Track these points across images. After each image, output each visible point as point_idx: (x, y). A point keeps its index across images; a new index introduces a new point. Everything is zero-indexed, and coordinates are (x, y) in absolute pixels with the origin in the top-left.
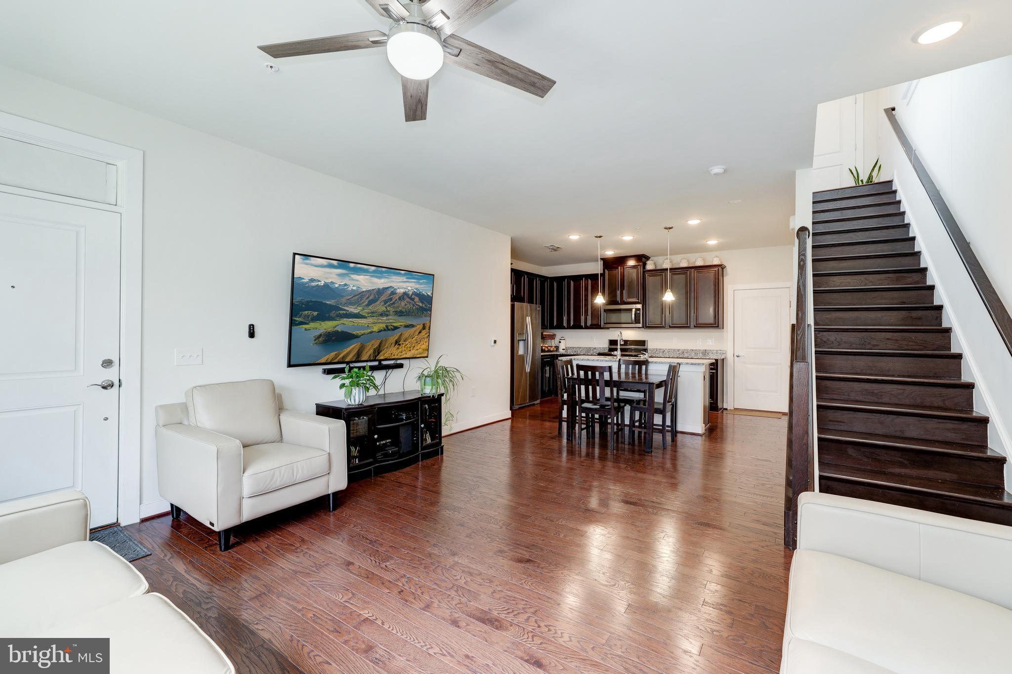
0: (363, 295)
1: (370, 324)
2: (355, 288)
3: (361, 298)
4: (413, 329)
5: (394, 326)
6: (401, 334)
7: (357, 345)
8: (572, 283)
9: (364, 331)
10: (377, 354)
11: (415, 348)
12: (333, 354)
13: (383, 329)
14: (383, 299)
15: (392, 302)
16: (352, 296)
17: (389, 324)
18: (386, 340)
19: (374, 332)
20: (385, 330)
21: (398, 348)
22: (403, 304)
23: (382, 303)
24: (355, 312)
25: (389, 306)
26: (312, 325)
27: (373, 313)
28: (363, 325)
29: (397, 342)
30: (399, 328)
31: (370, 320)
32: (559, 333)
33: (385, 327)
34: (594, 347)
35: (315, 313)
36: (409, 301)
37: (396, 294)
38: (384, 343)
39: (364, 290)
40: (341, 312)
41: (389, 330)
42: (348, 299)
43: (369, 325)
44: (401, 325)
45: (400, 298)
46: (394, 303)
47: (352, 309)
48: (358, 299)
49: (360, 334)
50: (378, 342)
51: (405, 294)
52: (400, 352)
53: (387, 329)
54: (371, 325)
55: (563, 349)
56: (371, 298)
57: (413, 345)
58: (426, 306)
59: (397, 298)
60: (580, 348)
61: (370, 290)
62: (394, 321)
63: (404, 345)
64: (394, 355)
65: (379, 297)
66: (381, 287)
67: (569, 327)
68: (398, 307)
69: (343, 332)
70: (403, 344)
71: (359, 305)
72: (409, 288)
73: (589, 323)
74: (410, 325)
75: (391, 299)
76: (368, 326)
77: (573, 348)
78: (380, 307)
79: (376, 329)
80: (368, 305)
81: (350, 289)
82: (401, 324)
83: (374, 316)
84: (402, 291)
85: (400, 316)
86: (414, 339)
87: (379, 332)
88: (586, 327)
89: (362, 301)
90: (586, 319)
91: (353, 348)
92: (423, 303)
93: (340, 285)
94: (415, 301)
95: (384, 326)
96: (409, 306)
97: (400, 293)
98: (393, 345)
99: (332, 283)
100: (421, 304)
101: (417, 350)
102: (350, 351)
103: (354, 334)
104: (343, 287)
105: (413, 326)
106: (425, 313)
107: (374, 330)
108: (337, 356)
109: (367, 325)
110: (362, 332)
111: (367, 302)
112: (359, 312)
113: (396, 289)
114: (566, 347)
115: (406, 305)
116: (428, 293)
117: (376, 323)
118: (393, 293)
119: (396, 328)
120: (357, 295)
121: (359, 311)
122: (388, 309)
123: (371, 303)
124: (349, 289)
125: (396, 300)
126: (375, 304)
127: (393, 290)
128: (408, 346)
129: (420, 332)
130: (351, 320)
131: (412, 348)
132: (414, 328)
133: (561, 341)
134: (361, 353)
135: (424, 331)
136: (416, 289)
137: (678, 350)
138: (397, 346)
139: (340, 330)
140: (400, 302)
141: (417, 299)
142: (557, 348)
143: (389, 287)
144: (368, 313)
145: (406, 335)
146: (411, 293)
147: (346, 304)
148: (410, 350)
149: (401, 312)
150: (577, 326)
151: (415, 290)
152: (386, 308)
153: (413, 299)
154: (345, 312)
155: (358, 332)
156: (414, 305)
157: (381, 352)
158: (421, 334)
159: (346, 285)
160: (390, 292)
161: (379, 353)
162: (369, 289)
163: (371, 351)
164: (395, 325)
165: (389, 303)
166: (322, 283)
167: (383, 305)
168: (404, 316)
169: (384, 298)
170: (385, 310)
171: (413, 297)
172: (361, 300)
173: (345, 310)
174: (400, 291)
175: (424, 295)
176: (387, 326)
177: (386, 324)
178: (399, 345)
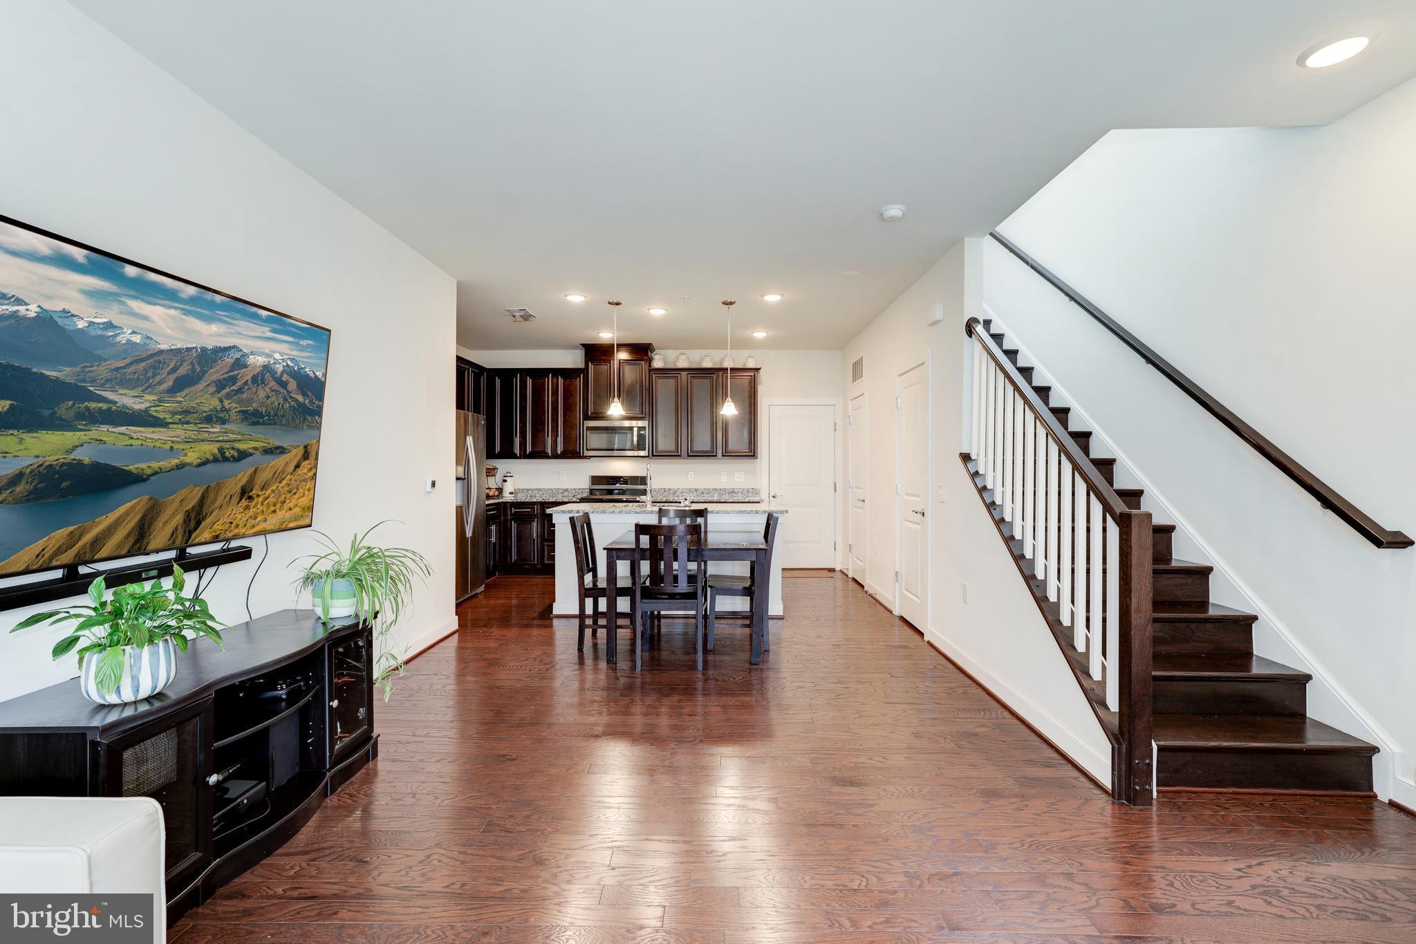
0: (160, 362)
1: (178, 443)
2: (137, 339)
3: (156, 368)
4: (283, 458)
5: (238, 451)
6: (255, 472)
7: (138, 503)
8: (529, 381)
9: (161, 463)
10: (192, 524)
11: (286, 506)
12: (62, 534)
13: (211, 458)
14: (214, 377)
15: (235, 387)
16: (127, 361)
17: (227, 445)
18: (219, 486)
19: (190, 464)
20: (216, 460)
21: (247, 508)
22: (262, 394)
23: (212, 389)
24: (137, 407)
25: (228, 396)
27: (186, 412)
28: (158, 444)
29: (244, 494)
30: (251, 454)
31: (179, 432)
32: (503, 466)
33: (216, 451)
34: (565, 487)
35: (4, 406)
36: (277, 387)
37: (246, 366)
38: (212, 495)
39: (164, 347)
40: (93, 405)
41: (226, 459)
42: (117, 369)
43: (176, 446)
44: (256, 449)
45: (255, 379)
46: (240, 391)
47: (128, 400)
48: (146, 371)
49: (149, 472)
50: (197, 493)
51: (267, 369)
52: (251, 517)
53: (221, 458)
54: (180, 446)
55: (511, 493)
56: (183, 371)
57: (282, 498)
58: (311, 402)
59: (249, 377)
60: (541, 490)
61: (179, 351)
62: (239, 437)
63: (261, 499)
64: (237, 526)
65: (204, 372)
67: (525, 456)
68: (250, 401)
69: (96, 466)
70: (258, 496)
71: (149, 389)
72: (277, 356)
73: (559, 450)
74: (277, 448)
75: (233, 380)
76: (172, 447)
77: (528, 490)
78: (205, 399)
79: (192, 457)
80: (173, 391)
81: (122, 339)
83: (187, 423)
84: (261, 360)
85: (254, 424)
86: (284, 482)
87: (200, 465)
88: (555, 456)
89: (158, 378)
90: (555, 442)
91: (127, 514)
92: (304, 394)
93: (91, 324)
94: (289, 388)
95: (213, 448)
96: (276, 401)
97: (255, 367)
98: (235, 499)
99: (67, 314)
100: (300, 398)
101: (290, 509)
102: (118, 519)
103: (129, 472)
104: (100, 332)
105: (281, 450)
106: (309, 418)
107: (187, 460)
109: (167, 447)
110: (155, 465)
111: (170, 383)
112: (147, 410)
113: (245, 355)
114: (515, 490)
115: (268, 397)
116: (317, 373)
117: (195, 441)
118: (240, 364)
119: (243, 455)
120: (143, 360)
121: (147, 405)
122: (226, 403)
123: (181, 384)
124: (118, 339)
125: (246, 383)
126: (193, 389)
127: (238, 355)
128: (271, 500)
129: (297, 466)
130: (123, 429)
131: (278, 506)
132: (285, 456)
133: (505, 478)
134: (150, 525)
135: (307, 462)
136: (292, 360)
137: (696, 490)
138: (244, 502)
139: (86, 460)
140: (254, 390)
141: (293, 385)
142: (500, 490)
143: (229, 348)
144: (174, 413)
145: (266, 474)
146: (279, 368)
147: (109, 383)
148: (274, 512)
149: (257, 414)
150: (538, 454)
151: (289, 363)
152: (221, 401)
153: (284, 385)
154: (104, 406)
155: (144, 466)
156: (285, 399)
157: (204, 519)
158: (299, 472)
159: (109, 325)
160: (231, 361)
161: (198, 523)
162: (179, 346)
163: (179, 518)
164: (242, 446)
165: (227, 390)
167: (213, 394)
168: (263, 424)
169: (215, 374)
170: (219, 408)
171: (285, 378)
172: (154, 375)
173: (105, 400)
174: (257, 361)
175: (307, 376)
176: (221, 450)
177: (218, 445)
178: (250, 498)
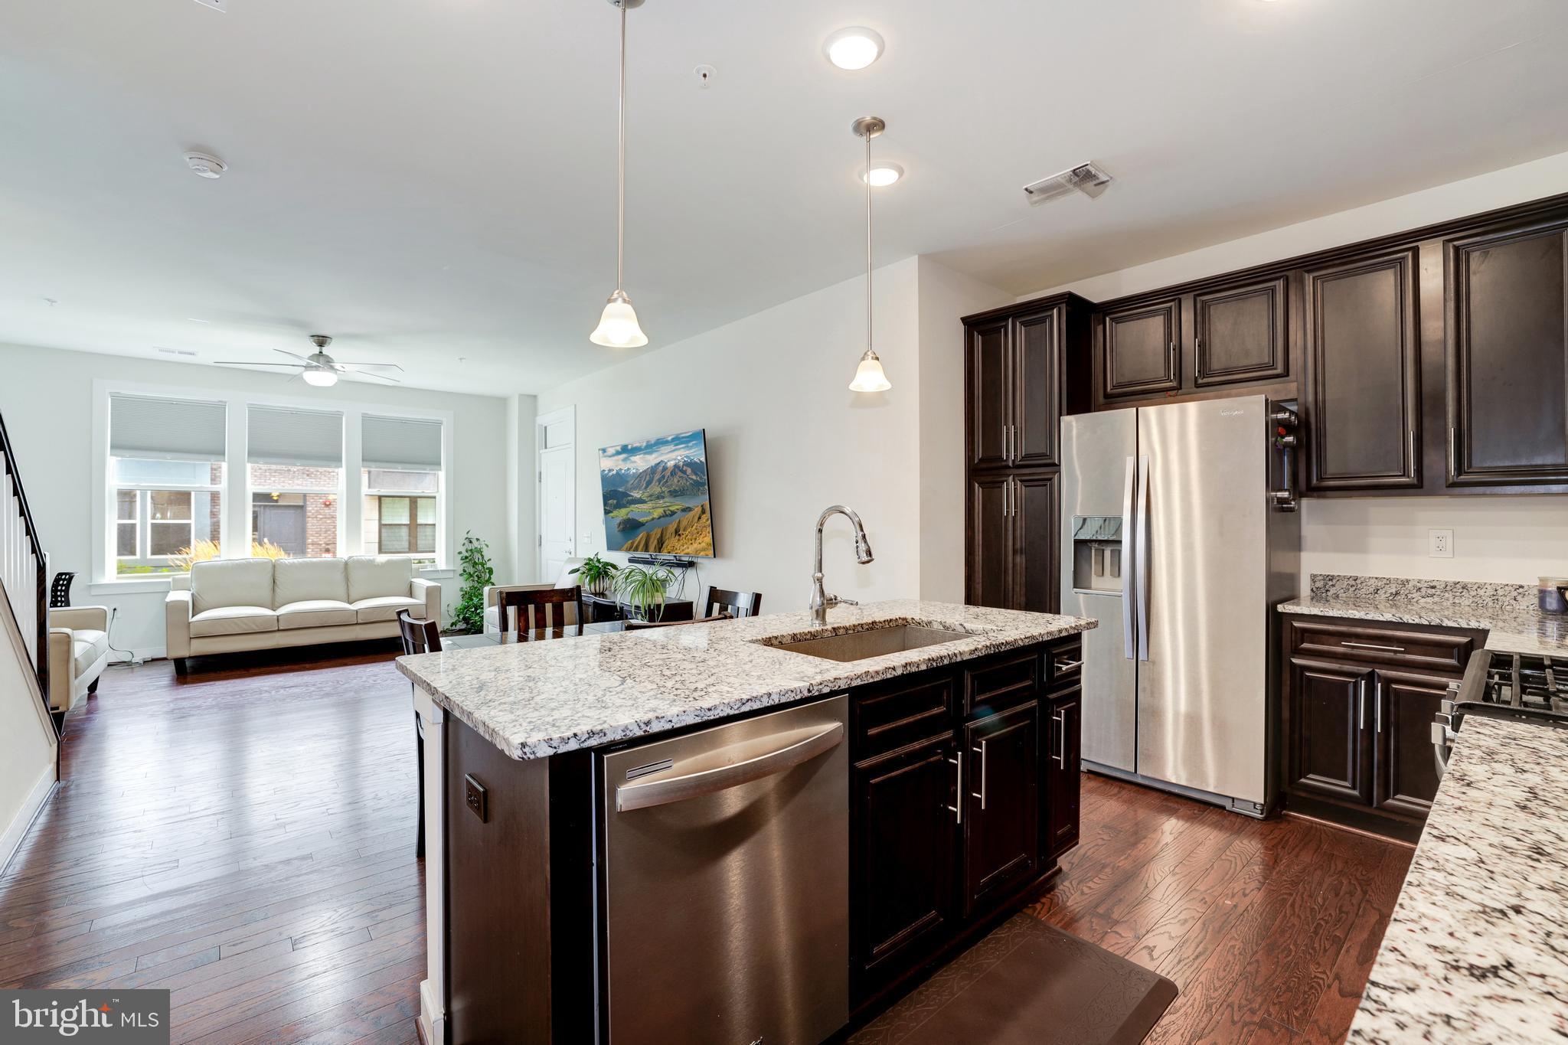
0: (641, 478)
1: (651, 509)
2: (634, 471)
4: (691, 514)
5: (671, 511)
6: (680, 520)
7: (644, 533)
9: (648, 517)
10: (660, 545)
11: (698, 541)
12: (630, 542)
14: (657, 478)
17: (666, 509)
18: (667, 528)
20: (663, 516)
21: (679, 540)
22: (676, 480)
23: (657, 483)
24: (638, 496)
25: (663, 485)
26: (615, 513)
27: (651, 496)
28: (646, 510)
29: (677, 532)
30: (676, 513)
31: (650, 505)
35: (615, 501)
36: (681, 475)
38: (665, 532)
39: (642, 471)
40: (629, 498)
41: (667, 516)
44: (679, 509)
45: (672, 473)
46: (667, 481)
47: (636, 494)
48: (639, 482)
49: (645, 521)
50: (660, 531)
51: (676, 466)
52: (681, 544)
53: (665, 515)
56: (648, 478)
57: (695, 535)
58: (701, 478)
59: (669, 474)
61: (645, 471)
62: (670, 504)
63: (684, 536)
64: (677, 548)
65: (653, 477)
66: (653, 463)
68: (672, 485)
69: (633, 519)
70: (682, 533)
71: (640, 489)
72: (679, 458)
74: (687, 508)
75: (663, 477)
76: (649, 511)
78: (656, 489)
79: (656, 515)
80: (646, 488)
82: (677, 507)
83: (652, 500)
84: (672, 463)
85: (675, 496)
86: (694, 527)
87: (659, 518)
89: (642, 484)
91: (642, 537)
92: (696, 474)
94: (687, 473)
96: (683, 482)
97: (671, 468)
98: (674, 535)
99: (621, 469)
100: (694, 477)
101: (700, 543)
102: (640, 540)
103: (640, 521)
105: (690, 509)
106: (701, 488)
107: (655, 516)
108: (633, 543)
110: (646, 519)
111: (645, 485)
112: (641, 497)
113: (665, 464)
116: (701, 460)
117: (656, 507)
118: (665, 469)
119: (673, 513)
120: (637, 478)
121: (641, 495)
122: (663, 489)
123: (649, 483)
125: (669, 477)
126: (652, 485)
128: (689, 535)
129: (700, 518)
131: (693, 541)
132: (692, 512)
134: (649, 542)
135: (704, 514)
136: (686, 457)
138: (677, 537)
139: (631, 517)
140: (672, 479)
141: (689, 471)
143: (660, 463)
144: (647, 497)
145: (684, 523)
146: (681, 463)
148: (692, 543)
149: (675, 491)
151: (685, 460)
152: (661, 488)
153: (684, 472)
155: (643, 519)
157: (664, 542)
158: (701, 521)
159: (628, 469)
161: (662, 545)
162: (645, 468)
163: (656, 541)
164: (672, 509)
166: (614, 472)
169: (658, 475)
173: (632, 496)
174: (671, 464)
175: (696, 463)
176: (664, 511)
177: (663, 509)
178: (679, 535)
